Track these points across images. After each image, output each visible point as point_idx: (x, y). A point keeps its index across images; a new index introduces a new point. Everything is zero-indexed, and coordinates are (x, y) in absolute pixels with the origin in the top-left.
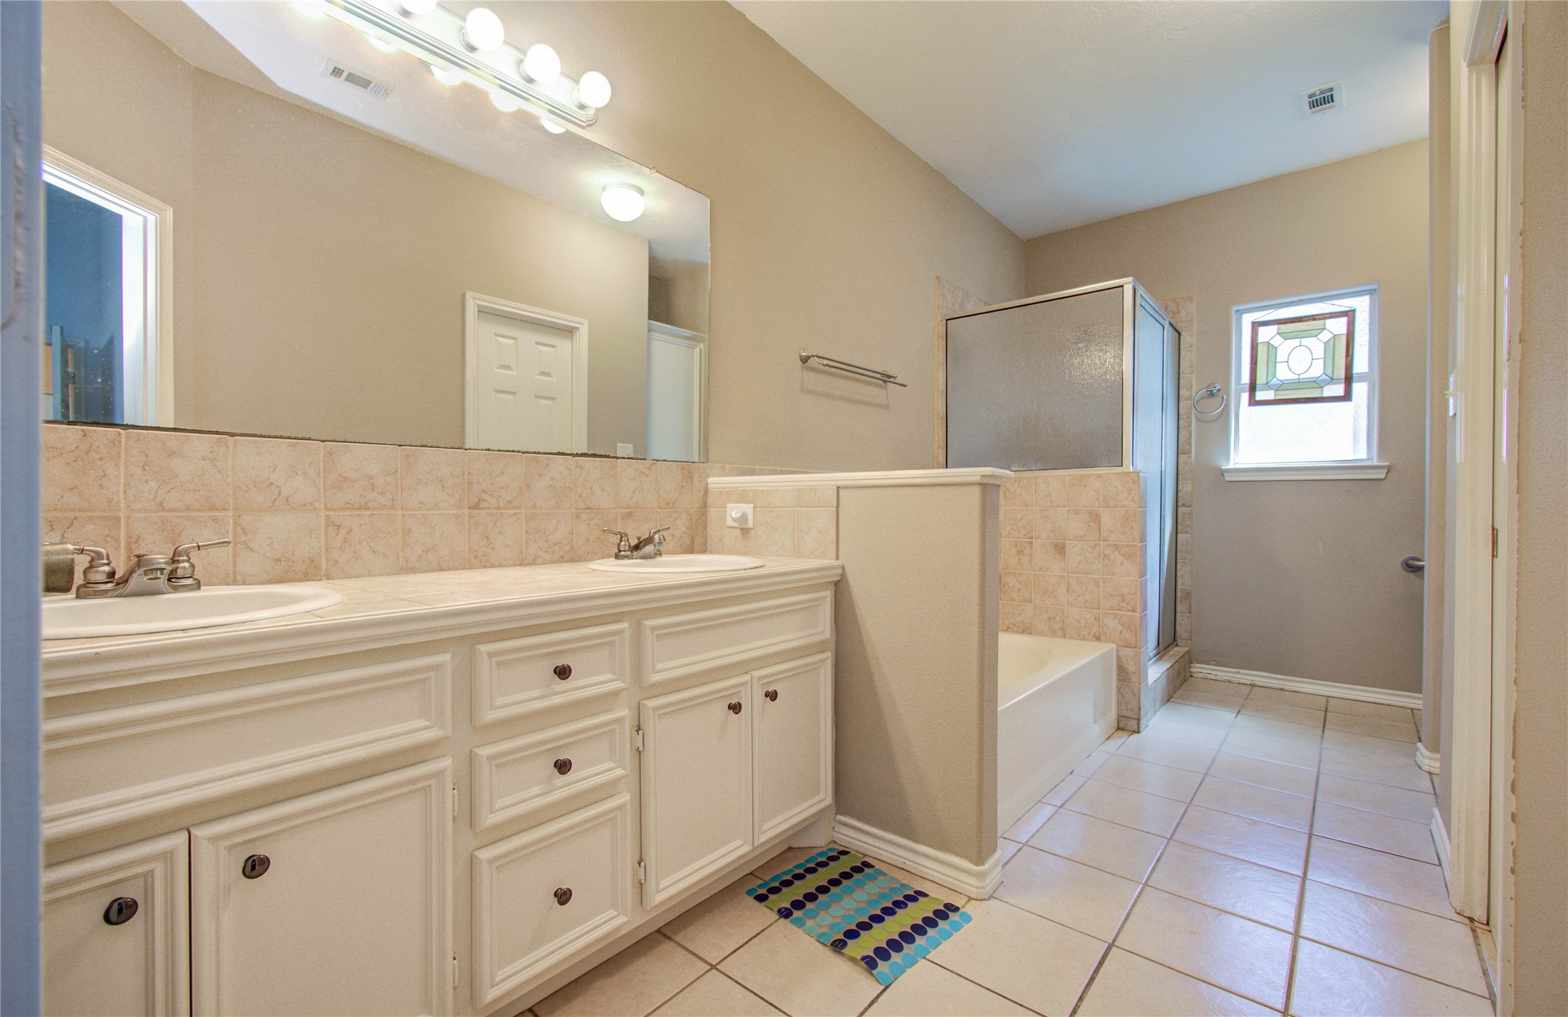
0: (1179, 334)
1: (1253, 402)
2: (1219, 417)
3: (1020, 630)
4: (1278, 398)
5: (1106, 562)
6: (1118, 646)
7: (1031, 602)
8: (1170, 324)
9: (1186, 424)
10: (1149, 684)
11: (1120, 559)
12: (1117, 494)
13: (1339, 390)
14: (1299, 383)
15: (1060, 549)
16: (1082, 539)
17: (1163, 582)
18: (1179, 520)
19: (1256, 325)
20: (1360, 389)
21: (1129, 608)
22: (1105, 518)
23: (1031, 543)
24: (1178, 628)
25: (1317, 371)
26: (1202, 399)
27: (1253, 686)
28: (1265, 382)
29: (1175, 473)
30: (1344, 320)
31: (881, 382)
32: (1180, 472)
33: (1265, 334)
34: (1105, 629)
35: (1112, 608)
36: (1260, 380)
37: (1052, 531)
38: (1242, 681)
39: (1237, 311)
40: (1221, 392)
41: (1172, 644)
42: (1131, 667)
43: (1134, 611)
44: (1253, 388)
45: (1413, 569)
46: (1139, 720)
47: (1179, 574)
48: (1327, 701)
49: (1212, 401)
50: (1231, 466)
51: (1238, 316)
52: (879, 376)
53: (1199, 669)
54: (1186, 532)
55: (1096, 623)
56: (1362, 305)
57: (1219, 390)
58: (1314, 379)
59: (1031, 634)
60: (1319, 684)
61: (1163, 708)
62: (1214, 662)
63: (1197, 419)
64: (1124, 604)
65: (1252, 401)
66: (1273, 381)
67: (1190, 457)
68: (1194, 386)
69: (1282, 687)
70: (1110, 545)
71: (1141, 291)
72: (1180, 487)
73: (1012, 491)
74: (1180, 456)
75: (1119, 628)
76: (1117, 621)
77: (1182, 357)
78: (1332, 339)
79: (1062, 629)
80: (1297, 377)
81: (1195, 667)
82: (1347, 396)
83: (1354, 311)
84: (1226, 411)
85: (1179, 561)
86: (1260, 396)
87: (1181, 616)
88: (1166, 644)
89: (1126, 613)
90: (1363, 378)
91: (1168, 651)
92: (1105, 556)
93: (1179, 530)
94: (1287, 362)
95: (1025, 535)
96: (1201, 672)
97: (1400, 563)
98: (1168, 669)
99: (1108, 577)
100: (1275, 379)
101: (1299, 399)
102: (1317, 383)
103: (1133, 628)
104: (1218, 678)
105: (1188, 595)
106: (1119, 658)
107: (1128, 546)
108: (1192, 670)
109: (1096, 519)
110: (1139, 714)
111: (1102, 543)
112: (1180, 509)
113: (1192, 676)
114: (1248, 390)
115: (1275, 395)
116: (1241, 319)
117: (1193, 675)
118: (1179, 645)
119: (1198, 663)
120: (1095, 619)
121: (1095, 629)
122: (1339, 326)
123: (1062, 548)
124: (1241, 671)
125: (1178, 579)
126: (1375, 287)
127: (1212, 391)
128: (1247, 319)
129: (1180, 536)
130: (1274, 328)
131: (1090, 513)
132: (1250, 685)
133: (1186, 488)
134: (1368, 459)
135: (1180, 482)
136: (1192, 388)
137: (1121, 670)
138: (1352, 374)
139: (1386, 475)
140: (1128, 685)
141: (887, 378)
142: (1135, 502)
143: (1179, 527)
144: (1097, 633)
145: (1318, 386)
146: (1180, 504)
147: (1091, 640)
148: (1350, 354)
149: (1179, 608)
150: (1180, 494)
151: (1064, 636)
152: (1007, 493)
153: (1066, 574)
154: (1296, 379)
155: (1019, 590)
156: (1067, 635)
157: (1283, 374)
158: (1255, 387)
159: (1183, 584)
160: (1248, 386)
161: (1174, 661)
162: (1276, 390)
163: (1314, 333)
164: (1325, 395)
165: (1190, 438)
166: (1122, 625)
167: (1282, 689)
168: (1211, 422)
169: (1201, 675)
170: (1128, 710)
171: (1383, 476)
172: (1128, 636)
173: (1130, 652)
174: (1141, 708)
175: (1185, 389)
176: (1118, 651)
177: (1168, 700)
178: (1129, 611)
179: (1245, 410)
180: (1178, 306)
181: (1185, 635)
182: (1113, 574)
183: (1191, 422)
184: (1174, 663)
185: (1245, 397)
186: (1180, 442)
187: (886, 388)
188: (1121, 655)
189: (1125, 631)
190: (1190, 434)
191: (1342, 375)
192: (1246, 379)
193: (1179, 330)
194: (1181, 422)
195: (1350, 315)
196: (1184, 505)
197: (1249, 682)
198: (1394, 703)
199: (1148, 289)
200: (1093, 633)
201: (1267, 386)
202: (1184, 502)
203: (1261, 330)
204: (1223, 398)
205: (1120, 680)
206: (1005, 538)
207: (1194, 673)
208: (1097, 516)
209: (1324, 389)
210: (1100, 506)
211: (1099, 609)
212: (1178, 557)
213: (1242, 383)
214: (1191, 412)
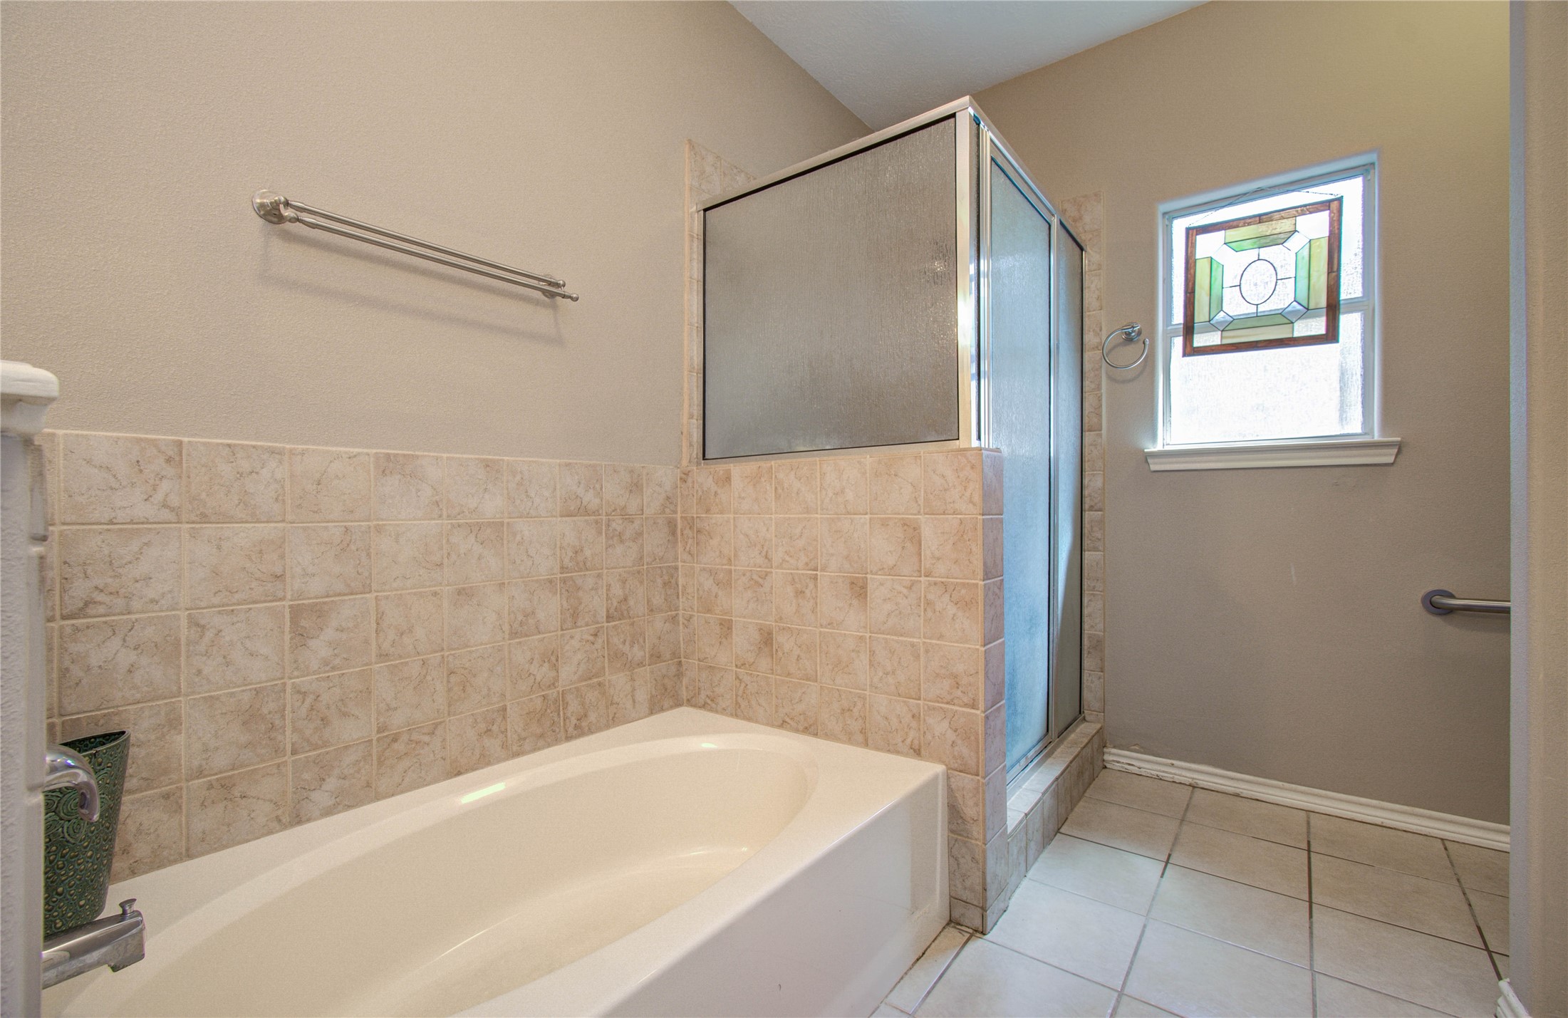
0: (1082, 249)
1: (1190, 350)
2: (1141, 373)
3: (801, 728)
4: (1226, 341)
5: (930, 614)
6: (949, 768)
7: (816, 681)
8: (1061, 223)
9: (1093, 386)
10: (1009, 830)
11: (951, 610)
12: (945, 490)
13: (1317, 326)
14: (1258, 320)
15: (859, 589)
16: (892, 571)
17: (1056, 629)
18: (1086, 531)
19: (1192, 233)
20: (1350, 324)
21: (966, 700)
22: (927, 532)
23: (815, 578)
24: (1085, 693)
25: (1283, 299)
26: (1115, 347)
27: (1194, 787)
28: (1208, 320)
29: (1078, 460)
30: (1324, 216)
31: (538, 295)
32: (1086, 458)
33: (1207, 245)
34: (929, 737)
35: (939, 699)
36: (1200, 316)
37: (847, 557)
38: (1177, 779)
39: (1165, 214)
40: (1142, 337)
41: (1075, 720)
42: (970, 811)
43: (974, 706)
44: (1189, 329)
45: (1440, 611)
46: (984, 909)
47: (1086, 612)
48: (1308, 817)
49: (1131, 349)
50: (1158, 447)
51: (1167, 223)
52: (542, 285)
53: (1118, 758)
54: (1095, 549)
55: (914, 724)
56: (1351, 191)
57: (1139, 333)
58: (1280, 312)
59: (816, 735)
60: (1295, 791)
61: (1044, 855)
62: (1137, 748)
63: (1110, 378)
64: (959, 693)
65: (1188, 349)
66: (1217, 317)
67: (1100, 435)
68: (1102, 329)
69: (1238, 791)
70: (935, 584)
71: (988, 135)
72: (1086, 481)
73: (786, 485)
74: (1086, 434)
75: (951, 736)
76: (945, 724)
77: (1086, 284)
78: (1308, 245)
79: (863, 731)
80: (1252, 309)
81: (1110, 754)
82: (1331, 335)
83: (1340, 200)
84: (1150, 363)
85: (1086, 593)
86: (1199, 340)
87: (1090, 675)
88: (1062, 726)
89: (961, 709)
90: (1354, 305)
91: (1065, 738)
92: (929, 603)
93: (1085, 546)
94: (1240, 286)
95: (807, 564)
96: (1118, 762)
97: (1419, 601)
98: (1057, 779)
99: (934, 641)
100: (1222, 314)
101: (1257, 342)
102: (1285, 317)
103: (973, 738)
104: (1142, 772)
105: (1099, 644)
106: (950, 791)
107: (964, 585)
108: (1106, 757)
109: (912, 534)
110: (985, 899)
111: (923, 579)
112: (1087, 515)
113: (1105, 767)
114: (1182, 333)
115: (1222, 338)
116: (1172, 227)
117: (1108, 765)
118: (1088, 718)
119: (1114, 747)
120: (913, 716)
121: (912, 734)
122: (1317, 225)
123: (862, 588)
124: (1176, 762)
125: (1085, 619)
126: (1372, 157)
127: (1130, 333)
128: (1180, 227)
129: (1086, 554)
130: (1219, 236)
131: (905, 524)
132: (1190, 785)
133: (1094, 483)
134: (1365, 434)
135: (1086, 474)
136: (1101, 330)
137: (954, 812)
138: (1339, 301)
139: (1396, 458)
140: (965, 843)
141: (552, 291)
142: (974, 505)
143: (1086, 542)
144: (916, 742)
145: (1287, 321)
146: (1086, 506)
147: (906, 755)
148: (1335, 269)
149: (1086, 663)
150: (1086, 492)
151: (866, 744)
152: (780, 491)
153: (868, 635)
154: (1254, 313)
155: (799, 657)
156: (870, 742)
157: (1234, 306)
158: (1193, 327)
159: (1092, 627)
160: (1182, 326)
161: (1071, 758)
162: (1222, 331)
163: (1279, 240)
164: (1296, 334)
165: (1100, 406)
166: (956, 731)
167: (1237, 795)
168: (1130, 381)
169: (1117, 766)
170: (965, 888)
171: (1391, 459)
172: (965, 751)
173: (966, 781)
174: (988, 887)
175: (1091, 333)
176: (948, 778)
177: (1058, 831)
178: (966, 705)
179: (1180, 365)
180: (1079, 211)
181: (1096, 705)
182: (941, 637)
183: (1100, 382)
184: (1071, 762)
185: (1178, 342)
186: (1086, 413)
187: (555, 307)
188: (953, 787)
189: (959, 742)
190: (1100, 399)
191: (1323, 302)
192: (1178, 317)
193: (1083, 245)
194: (1086, 383)
195: (1334, 207)
196: (1091, 508)
197: (1188, 781)
198: (1414, 828)
199: (1001, 127)
200: (908, 741)
201: (1211, 326)
202: (1093, 504)
203: (1201, 240)
204: (1144, 343)
205: (952, 831)
206: (777, 568)
207: (1109, 762)
208: (915, 529)
209: (1295, 324)
210: (919, 513)
211: (919, 699)
212: (1085, 587)
213: (1173, 323)
214: (1101, 367)
